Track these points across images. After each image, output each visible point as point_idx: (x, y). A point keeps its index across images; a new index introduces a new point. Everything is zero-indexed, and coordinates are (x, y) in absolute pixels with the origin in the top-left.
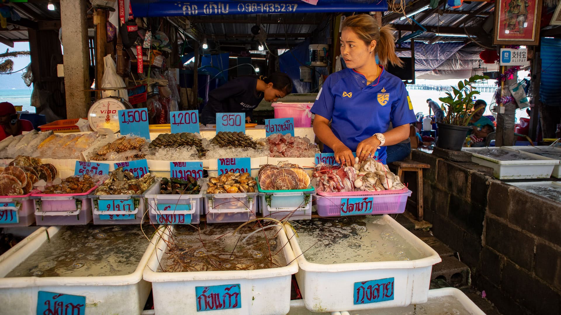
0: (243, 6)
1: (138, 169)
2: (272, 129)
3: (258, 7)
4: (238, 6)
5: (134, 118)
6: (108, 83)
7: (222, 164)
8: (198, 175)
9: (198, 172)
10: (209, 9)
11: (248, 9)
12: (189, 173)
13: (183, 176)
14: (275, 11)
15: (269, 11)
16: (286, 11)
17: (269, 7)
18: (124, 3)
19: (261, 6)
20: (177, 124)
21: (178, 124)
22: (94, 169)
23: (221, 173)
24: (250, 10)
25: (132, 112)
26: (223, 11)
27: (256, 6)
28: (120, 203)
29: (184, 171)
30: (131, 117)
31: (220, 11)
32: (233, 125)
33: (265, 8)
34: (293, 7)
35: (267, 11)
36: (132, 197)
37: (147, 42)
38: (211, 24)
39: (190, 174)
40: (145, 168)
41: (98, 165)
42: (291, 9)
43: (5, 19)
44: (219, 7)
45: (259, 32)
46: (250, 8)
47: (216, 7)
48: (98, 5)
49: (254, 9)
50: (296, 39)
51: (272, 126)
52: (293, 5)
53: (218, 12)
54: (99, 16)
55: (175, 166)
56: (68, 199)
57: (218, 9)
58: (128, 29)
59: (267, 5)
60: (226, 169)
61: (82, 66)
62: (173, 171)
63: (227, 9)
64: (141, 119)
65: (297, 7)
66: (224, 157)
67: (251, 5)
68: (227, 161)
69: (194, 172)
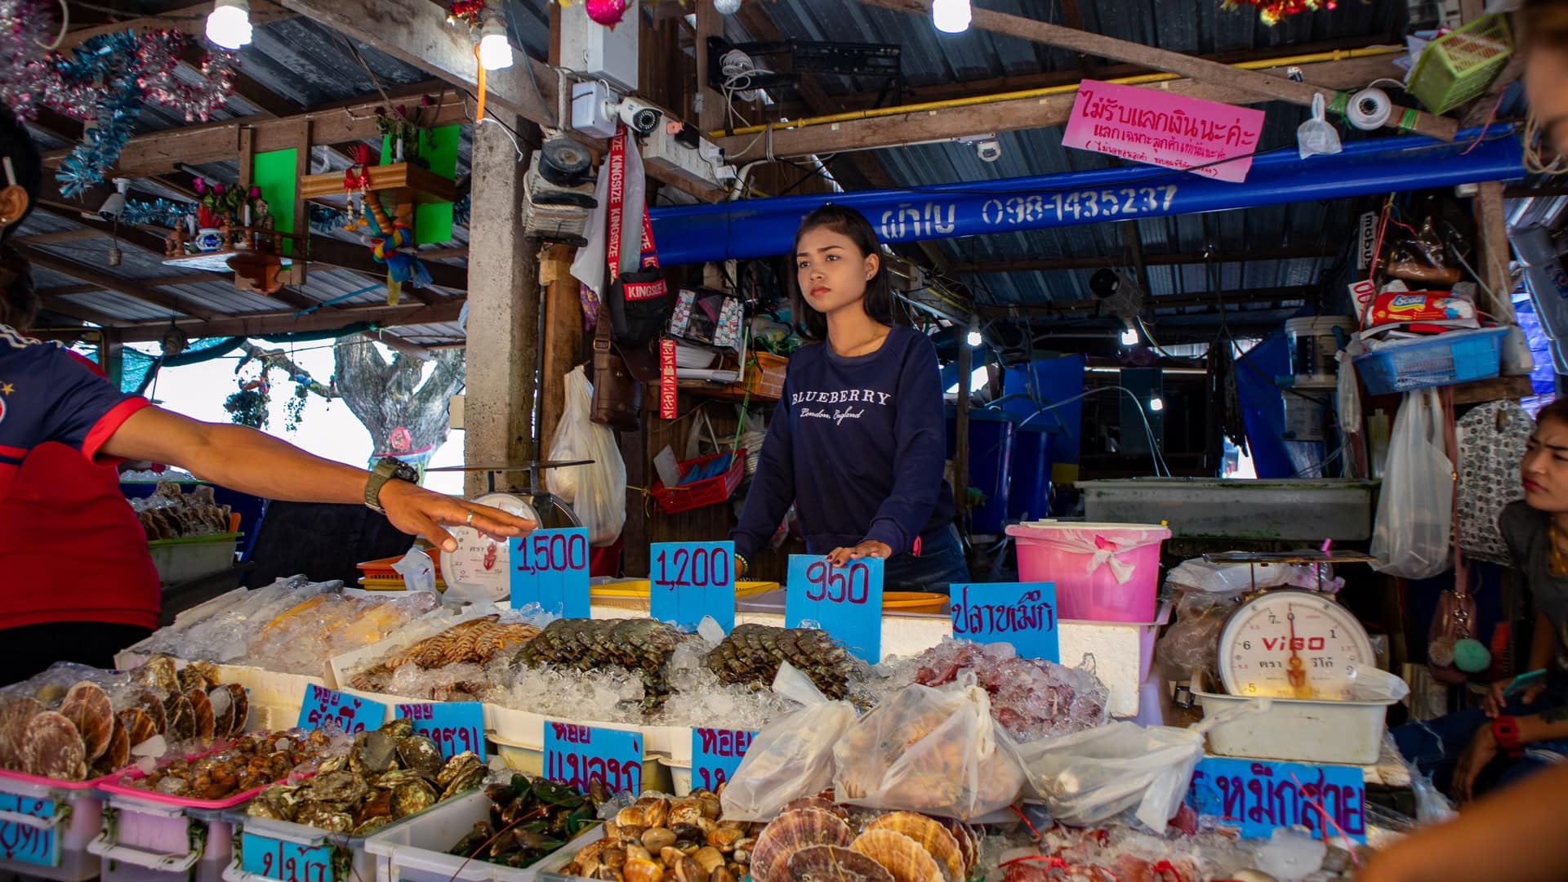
0: (1000, 207)
1: (454, 732)
2: (975, 620)
3: (1047, 207)
4: (985, 209)
5: (550, 558)
6: (565, 448)
7: (706, 750)
8: (624, 778)
9: (626, 770)
10: (897, 223)
11: (1015, 216)
12: (597, 768)
13: (581, 777)
14: (1100, 212)
15: (1081, 214)
16: (1140, 210)
17: (1082, 202)
18: (620, 222)
19: (1054, 202)
20: (668, 583)
21: (673, 583)
22: (345, 715)
23: (702, 782)
24: (1020, 218)
25: (545, 538)
26: (939, 228)
27: (1039, 204)
28: (297, 855)
29: (584, 758)
30: (543, 554)
31: (928, 226)
32: (840, 600)
33: (1067, 208)
34: (1160, 197)
35: (1077, 215)
36: (326, 840)
37: (726, 330)
38: (1005, 275)
39: (600, 772)
40: (475, 730)
41: (357, 704)
42: (1154, 204)
43: (400, 283)
44: (927, 217)
45: (1114, 287)
46: (1020, 210)
47: (916, 215)
48: (537, 231)
49: (1033, 213)
50: (1276, 306)
51: (975, 611)
52: (1161, 189)
53: (923, 231)
54: (555, 262)
55: (558, 737)
56: (166, 814)
57: (922, 220)
58: (625, 293)
59: (1075, 197)
60: (718, 771)
61: (507, 399)
62: (551, 753)
63: (951, 219)
64: (568, 560)
65: (1175, 197)
66: (717, 726)
67: (1025, 203)
68: (724, 742)
69: (613, 765)
